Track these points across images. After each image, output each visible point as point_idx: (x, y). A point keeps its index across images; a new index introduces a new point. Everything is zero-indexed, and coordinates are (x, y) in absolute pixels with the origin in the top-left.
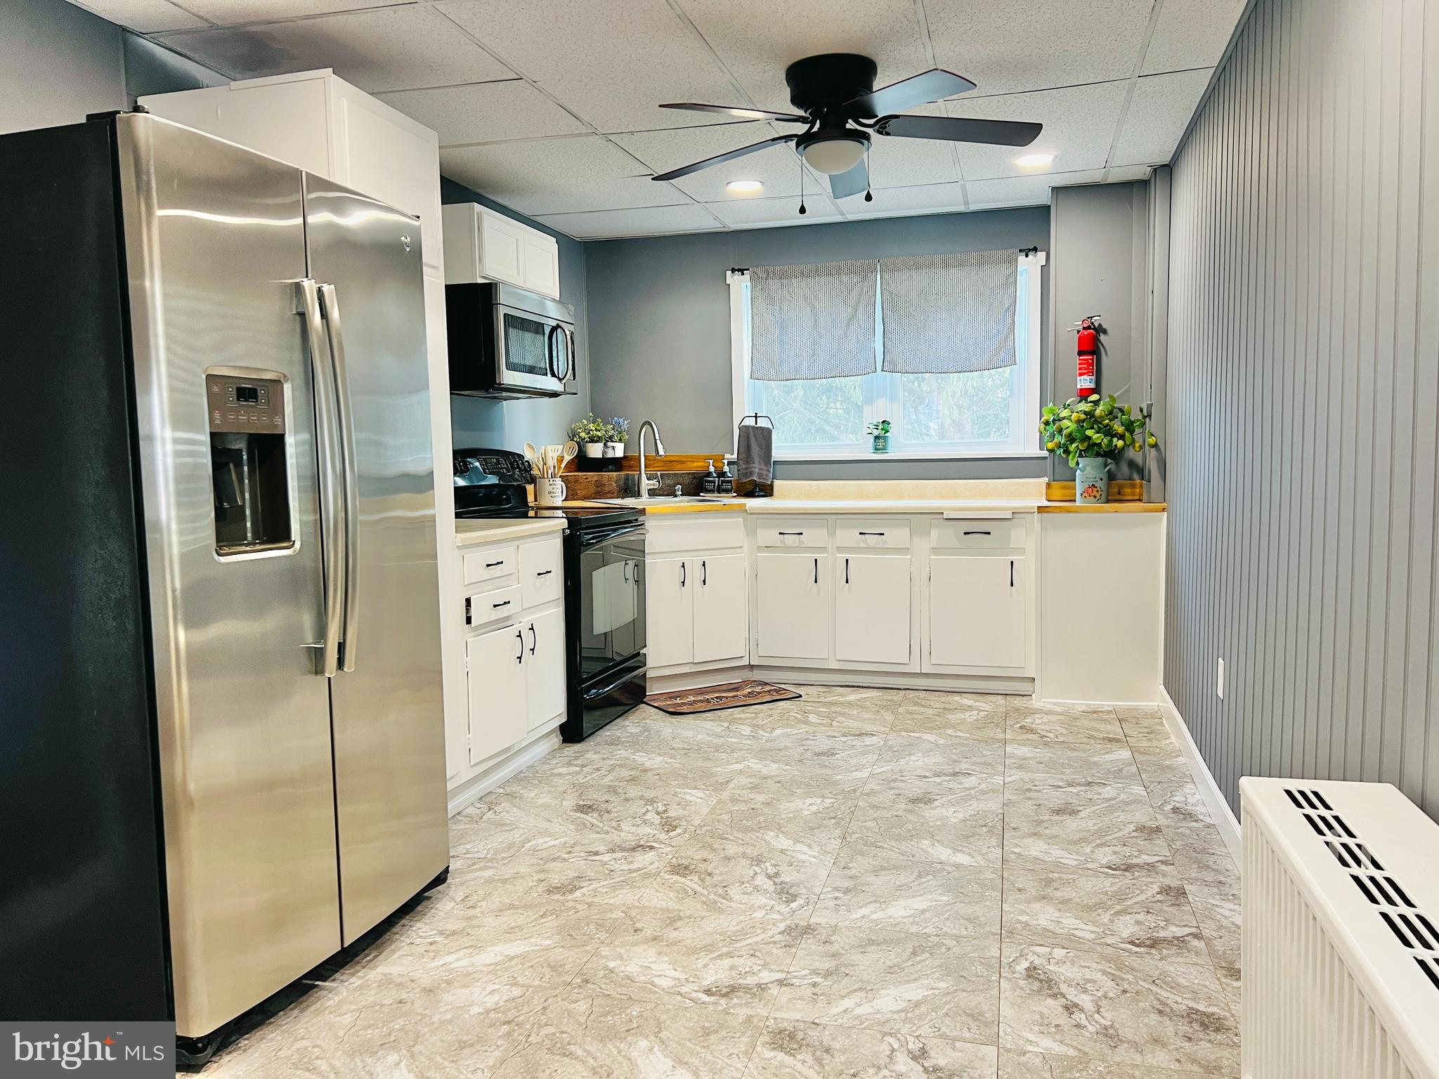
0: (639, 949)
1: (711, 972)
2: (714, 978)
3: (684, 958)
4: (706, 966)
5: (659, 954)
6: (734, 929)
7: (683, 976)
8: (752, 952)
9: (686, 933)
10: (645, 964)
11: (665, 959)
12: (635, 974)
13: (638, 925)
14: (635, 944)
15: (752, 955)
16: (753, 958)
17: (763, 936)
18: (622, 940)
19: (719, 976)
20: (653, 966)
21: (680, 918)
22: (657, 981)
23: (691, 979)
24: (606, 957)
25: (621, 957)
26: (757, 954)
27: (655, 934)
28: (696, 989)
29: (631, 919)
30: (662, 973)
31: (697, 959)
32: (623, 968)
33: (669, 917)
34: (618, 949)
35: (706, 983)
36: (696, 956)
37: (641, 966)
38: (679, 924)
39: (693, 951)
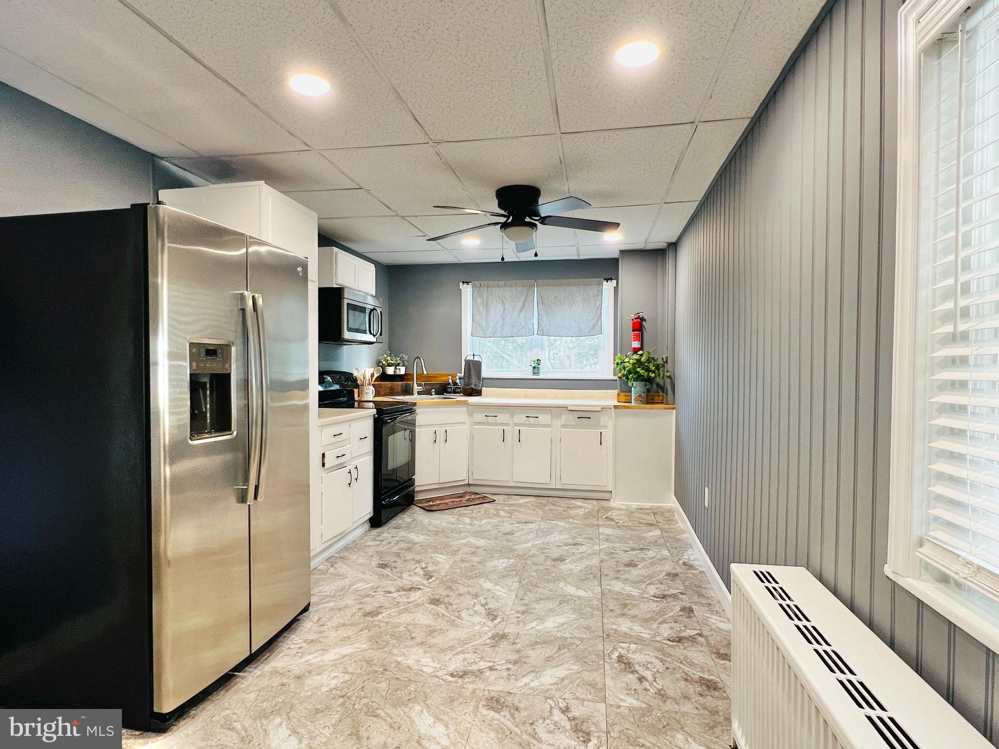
0: (414, 650)
1: (453, 663)
2: (455, 667)
3: (438, 654)
4: (450, 659)
5: (425, 652)
6: (465, 636)
7: (438, 666)
8: (474, 650)
9: (439, 640)
10: (417, 659)
11: (429, 655)
12: (412, 665)
13: (413, 635)
14: (411, 647)
15: (475, 652)
16: (475, 654)
17: (480, 640)
18: (405, 644)
19: (458, 665)
20: (422, 660)
21: (436, 631)
22: (424, 669)
23: (442, 667)
24: (396, 655)
25: (404, 655)
26: (478, 651)
27: (423, 640)
28: (445, 673)
29: (410, 631)
30: (427, 664)
31: (445, 655)
32: (405, 661)
33: (429, 630)
34: (402, 650)
35: (451, 669)
36: (445, 653)
37: (415, 660)
38: (435, 634)
39: (443, 650)
